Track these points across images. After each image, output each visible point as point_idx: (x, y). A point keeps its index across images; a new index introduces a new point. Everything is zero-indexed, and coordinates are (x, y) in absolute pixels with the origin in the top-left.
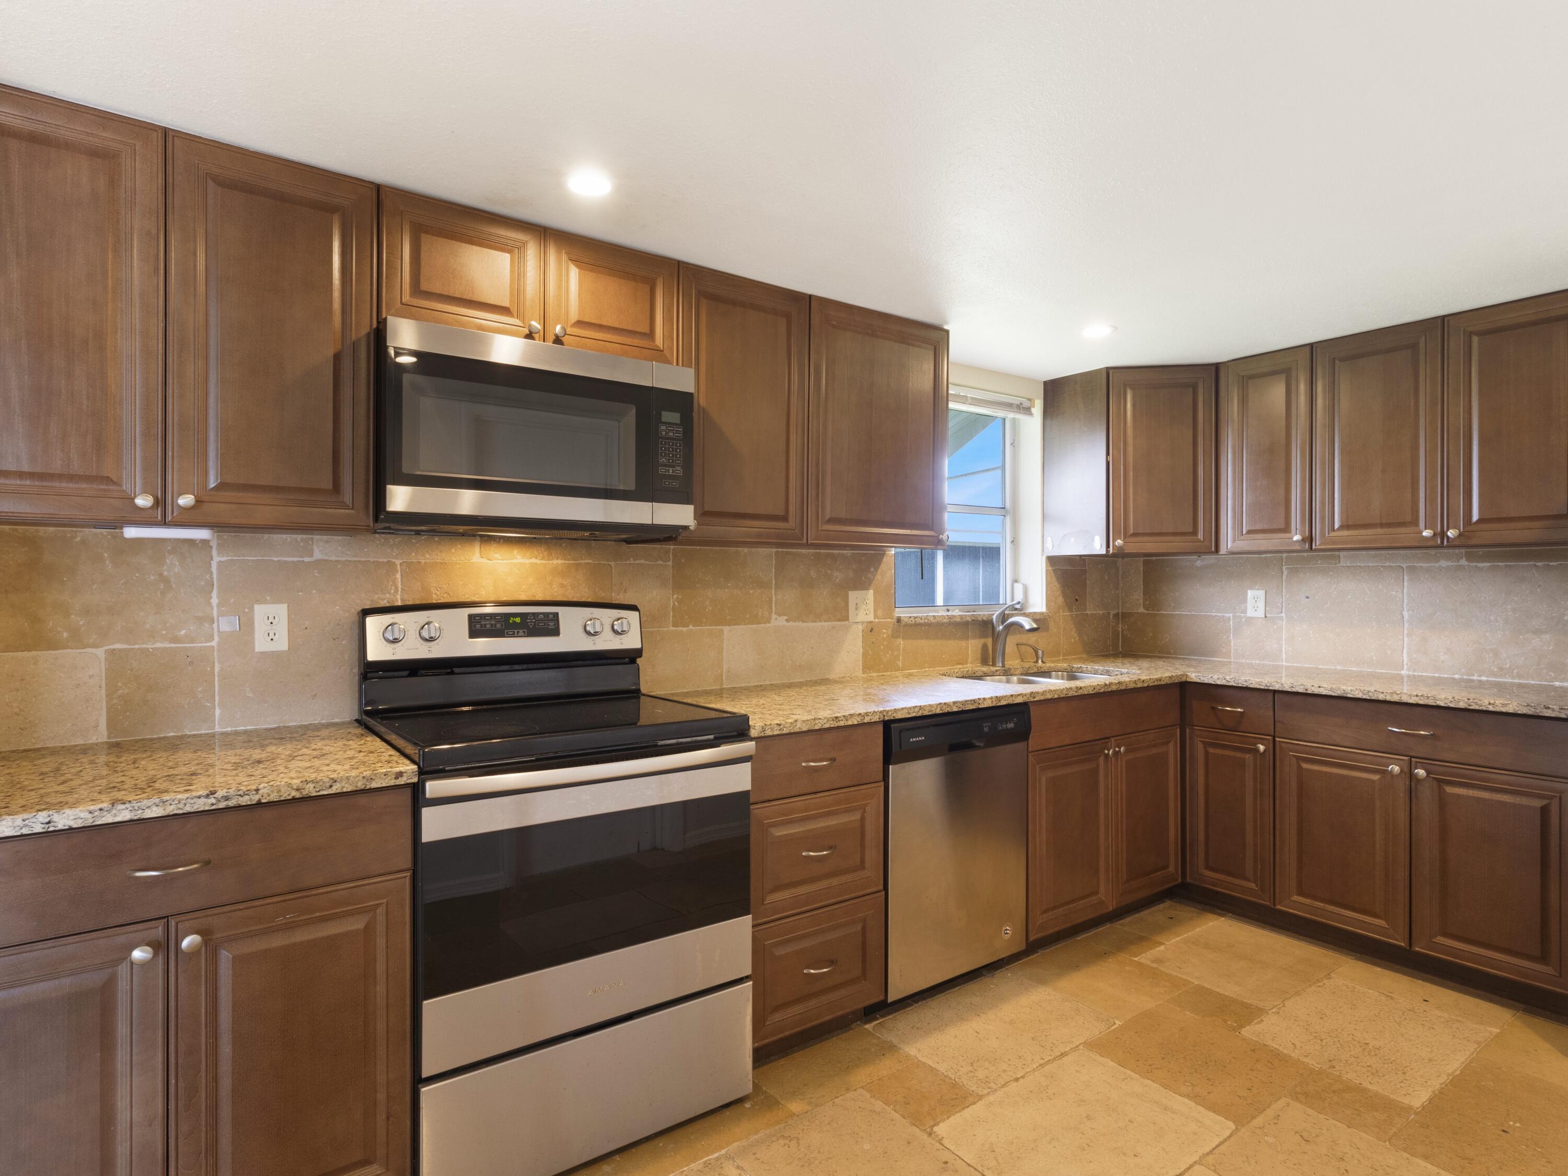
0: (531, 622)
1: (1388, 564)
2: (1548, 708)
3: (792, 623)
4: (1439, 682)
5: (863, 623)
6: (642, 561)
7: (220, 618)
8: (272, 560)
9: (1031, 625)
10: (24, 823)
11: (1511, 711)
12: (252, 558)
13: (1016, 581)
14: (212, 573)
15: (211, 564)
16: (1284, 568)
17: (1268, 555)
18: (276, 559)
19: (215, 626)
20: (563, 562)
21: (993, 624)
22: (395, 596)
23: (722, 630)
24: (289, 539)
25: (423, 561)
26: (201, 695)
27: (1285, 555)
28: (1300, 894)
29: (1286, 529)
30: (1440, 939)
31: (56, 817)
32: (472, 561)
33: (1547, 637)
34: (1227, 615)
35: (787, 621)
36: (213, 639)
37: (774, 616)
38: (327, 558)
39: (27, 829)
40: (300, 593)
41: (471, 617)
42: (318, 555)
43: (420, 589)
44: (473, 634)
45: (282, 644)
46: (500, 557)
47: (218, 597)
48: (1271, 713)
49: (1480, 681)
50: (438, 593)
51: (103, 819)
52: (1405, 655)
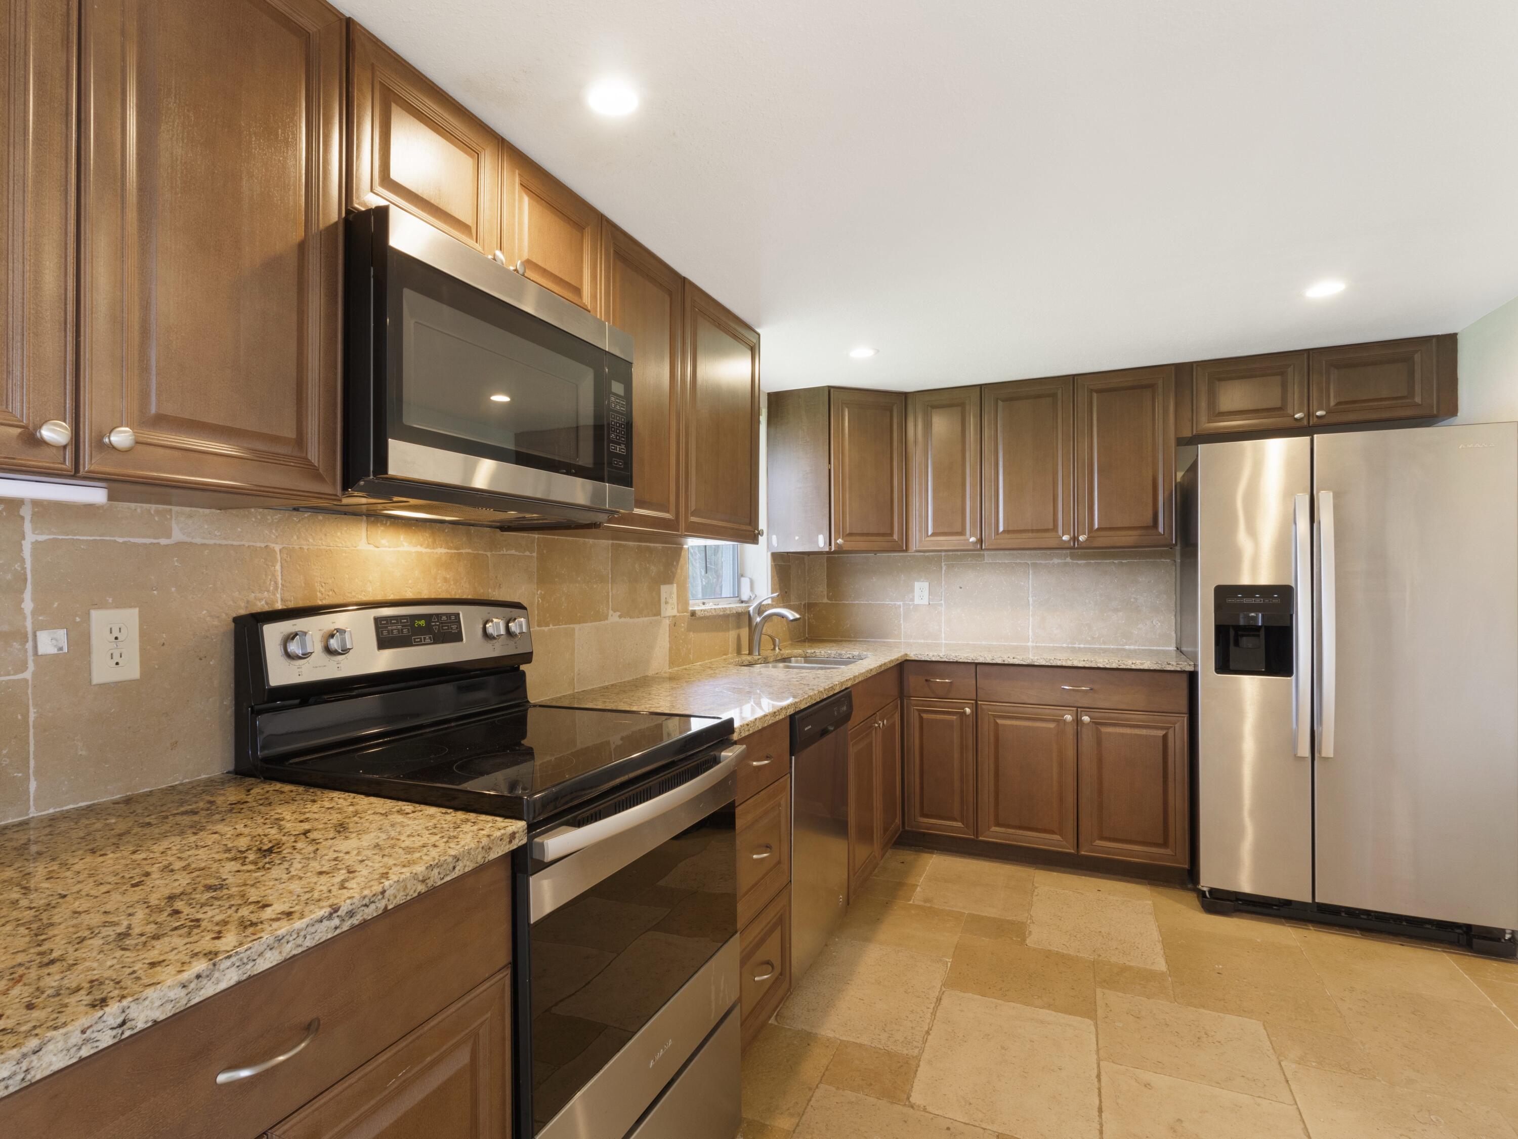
0: (435, 625)
1: (1018, 561)
2: (1169, 664)
3: (623, 620)
4: (1054, 649)
5: (669, 617)
6: (513, 552)
7: (38, 633)
8: (115, 541)
9: (794, 616)
10: (85, 1036)
11: (1146, 668)
12: (85, 538)
13: (742, 576)
14: (23, 561)
15: (22, 545)
16: (943, 564)
17: (931, 554)
18: (120, 540)
19: (29, 645)
20: (446, 551)
21: (749, 615)
22: (274, 594)
23: (574, 629)
24: (139, 510)
25: (305, 547)
26: (8, 760)
27: (943, 554)
28: (998, 825)
29: (962, 533)
30: (1099, 843)
31: (133, 1013)
32: (358, 548)
33: (1121, 614)
34: (898, 603)
35: (620, 617)
36: (27, 667)
37: (611, 612)
38: (188, 540)
39: (89, 1046)
40: (155, 592)
41: (378, 621)
42: (177, 535)
43: (303, 585)
44: (383, 643)
45: (131, 670)
46: (387, 544)
47: (33, 600)
48: (974, 682)
49: (1079, 648)
50: (323, 590)
51: (203, 991)
52: (1030, 631)
